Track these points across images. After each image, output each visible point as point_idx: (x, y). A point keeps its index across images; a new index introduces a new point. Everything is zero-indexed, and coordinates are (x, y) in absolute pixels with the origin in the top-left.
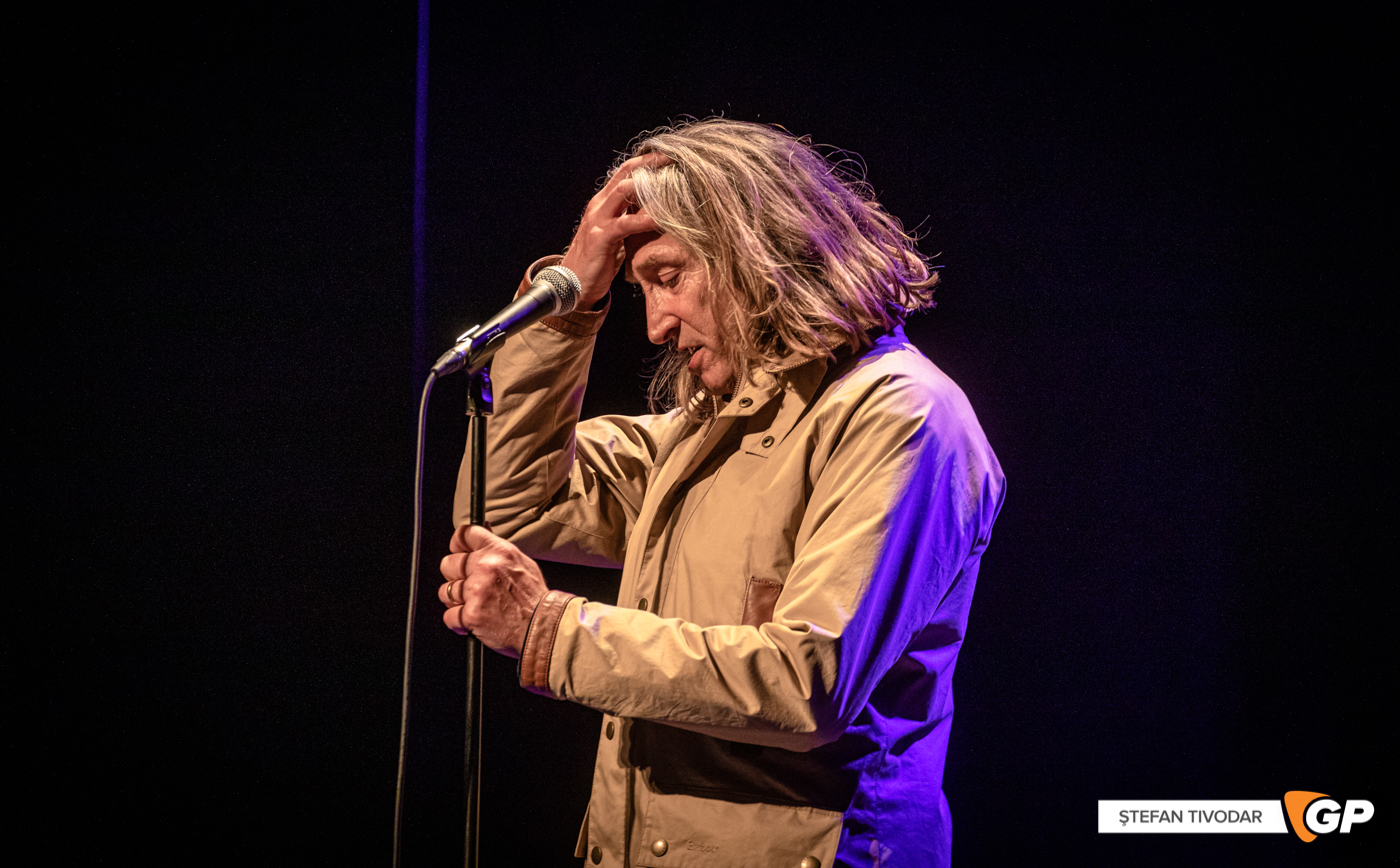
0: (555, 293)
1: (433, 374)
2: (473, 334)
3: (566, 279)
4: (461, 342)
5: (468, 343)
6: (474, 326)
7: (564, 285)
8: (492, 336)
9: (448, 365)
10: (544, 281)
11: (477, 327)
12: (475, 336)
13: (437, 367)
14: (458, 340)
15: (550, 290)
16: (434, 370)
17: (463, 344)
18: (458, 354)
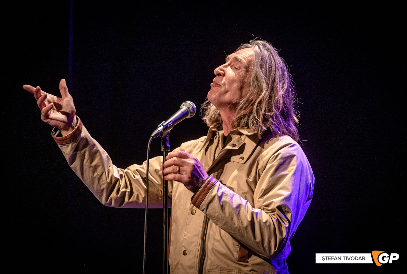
0: (188, 110)
1: (151, 137)
2: (163, 124)
3: (192, 106)
4: (159, 127)
5: (162, 127)
6: (163, 121)
7: (191, 108)
8: (169, 125)
9: (156, 135)
10: (185, 106)
11: (164, 122)
12: (164, 125)
13: (153, 135)
14: (158, 126)
15: (187, 109)
16: (152, 136)
17: (160, 127)
18: (159, 131)
